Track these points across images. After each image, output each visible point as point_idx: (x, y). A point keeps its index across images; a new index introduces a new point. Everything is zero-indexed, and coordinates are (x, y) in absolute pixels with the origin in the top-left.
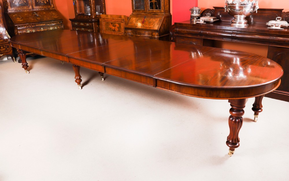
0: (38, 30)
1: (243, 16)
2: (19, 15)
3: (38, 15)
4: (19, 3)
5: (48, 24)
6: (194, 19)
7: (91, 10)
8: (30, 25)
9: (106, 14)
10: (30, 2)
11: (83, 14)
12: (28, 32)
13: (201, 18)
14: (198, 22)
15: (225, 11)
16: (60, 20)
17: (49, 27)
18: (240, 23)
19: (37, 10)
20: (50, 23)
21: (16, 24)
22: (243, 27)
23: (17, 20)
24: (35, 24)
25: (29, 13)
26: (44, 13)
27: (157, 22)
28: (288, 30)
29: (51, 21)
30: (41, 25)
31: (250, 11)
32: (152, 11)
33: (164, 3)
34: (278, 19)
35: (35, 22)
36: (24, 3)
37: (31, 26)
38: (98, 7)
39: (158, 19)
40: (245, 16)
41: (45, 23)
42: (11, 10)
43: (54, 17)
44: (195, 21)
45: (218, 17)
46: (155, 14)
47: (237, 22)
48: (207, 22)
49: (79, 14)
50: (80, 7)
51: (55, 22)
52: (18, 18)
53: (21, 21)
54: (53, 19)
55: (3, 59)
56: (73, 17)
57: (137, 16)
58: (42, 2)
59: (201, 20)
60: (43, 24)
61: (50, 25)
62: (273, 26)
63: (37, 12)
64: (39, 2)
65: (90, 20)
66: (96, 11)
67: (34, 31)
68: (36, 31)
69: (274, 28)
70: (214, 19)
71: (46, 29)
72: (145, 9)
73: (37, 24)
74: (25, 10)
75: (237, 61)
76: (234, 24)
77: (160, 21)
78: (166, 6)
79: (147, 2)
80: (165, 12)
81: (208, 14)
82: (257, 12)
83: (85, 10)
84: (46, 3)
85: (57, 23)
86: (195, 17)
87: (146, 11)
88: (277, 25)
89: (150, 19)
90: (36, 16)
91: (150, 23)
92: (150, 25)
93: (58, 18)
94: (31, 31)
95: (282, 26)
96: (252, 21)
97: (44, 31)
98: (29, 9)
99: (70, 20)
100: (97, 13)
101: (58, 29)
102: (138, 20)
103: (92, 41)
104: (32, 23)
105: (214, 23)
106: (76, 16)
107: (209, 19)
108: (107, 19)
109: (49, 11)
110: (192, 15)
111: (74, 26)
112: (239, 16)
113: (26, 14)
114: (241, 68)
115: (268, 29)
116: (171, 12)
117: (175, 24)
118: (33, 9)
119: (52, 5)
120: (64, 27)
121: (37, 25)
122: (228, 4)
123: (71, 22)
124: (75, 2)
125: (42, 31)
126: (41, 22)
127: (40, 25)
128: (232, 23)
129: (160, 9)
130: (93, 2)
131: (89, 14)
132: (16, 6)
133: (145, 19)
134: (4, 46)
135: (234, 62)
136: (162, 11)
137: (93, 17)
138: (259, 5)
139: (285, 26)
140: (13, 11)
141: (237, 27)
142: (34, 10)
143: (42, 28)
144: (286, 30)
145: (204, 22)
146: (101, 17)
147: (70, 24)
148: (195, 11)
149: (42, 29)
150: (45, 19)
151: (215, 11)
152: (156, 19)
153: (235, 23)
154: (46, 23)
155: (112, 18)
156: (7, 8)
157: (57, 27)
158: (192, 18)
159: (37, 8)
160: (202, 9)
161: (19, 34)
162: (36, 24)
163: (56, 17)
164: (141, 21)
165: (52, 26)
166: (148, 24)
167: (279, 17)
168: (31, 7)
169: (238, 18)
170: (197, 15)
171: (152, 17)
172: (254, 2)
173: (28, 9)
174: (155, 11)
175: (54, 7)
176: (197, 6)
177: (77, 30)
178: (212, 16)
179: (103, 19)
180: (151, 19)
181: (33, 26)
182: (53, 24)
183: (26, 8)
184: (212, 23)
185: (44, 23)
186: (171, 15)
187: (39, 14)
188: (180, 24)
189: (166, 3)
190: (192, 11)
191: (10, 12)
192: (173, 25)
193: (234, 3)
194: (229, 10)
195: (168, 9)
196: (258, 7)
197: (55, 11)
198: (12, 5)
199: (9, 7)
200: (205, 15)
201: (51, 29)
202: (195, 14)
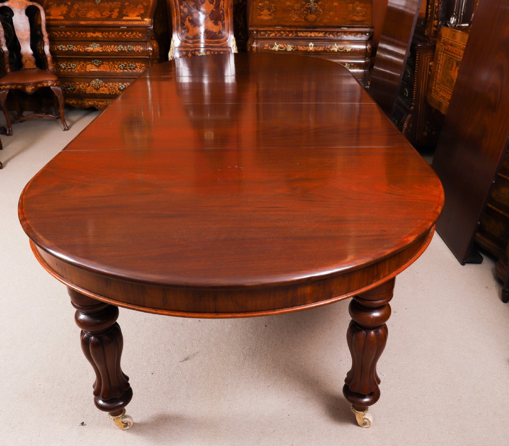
0: (300, 48)
2: (272, 6)
3: (314, 8)
5: (331, 36)
8: (284, 31)
12: (276, 48)
16: (366, 27)
17: (332, 41)
20: (338, 32)
21: (251, 26)
23: (261, 15)
24: (296, 32)
29: (340, 27)
30: (313, 35)
35: (297, 24)
37: (288, 35)
41: (322, 32)
51: (351, 33)
52: (266, 11)
60: (317, 34)
61: (335, 38)
67: (290, 48)
68: (294, 48)
71: (321, 49)
73: (302, 31)
85: (356, 35)
94: (283, 46)
97: (316, 52)
101: (355, 51)
104: (290, 27)
108: (452, 45)
121: (300, 34)
126: (312, 27)
127: (309, 35)
143: (311, 44)
146: (440, 38)
149: (311, 46)
150: (327, 21)
154: (326, 32)
161: (254, 49)
162: (300, 31)
181: (291, 35)
185: (320, 32)
201: (335, 48)
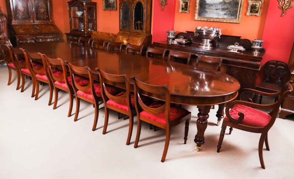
0: (37, 41)
1: (209, 40)
2: (22, 27)
3: (37, 28)
4: (22, 16)
5: (46, 36)
6: (170, 40)
7: (84, 26)
9: (97, 31)
10: (32, 16)
11: (77, 30)
12: (29, 42)
13: (175, 40)
14: (172, 43)
15: (195, 35)
16: (57, 33)
18: (206, 46)
19: (38, 23)
20: (48, 35)
22: (209, 49)
23: (19, 31)
25: (30, 25)
26: (44, 27)
27: (140, 40)
28: (243, 54)
29: (49, 34)
30: (40, 37)
31: (215, 36)
32: (136, 31)
33: (146, 25)
34: (236, 44)
35: (35, 33)
36: (27, 17)
38: (91, 25)
39: (141, 38)
40: (211, 40)
41: (43, 35)
42: (14, 22)
43: (52, 31)
44: (171, 42)
45: (190, 40)
46: (138, 34)
47: (204, 45)
48: (180, 43)
49: (74, 30)
50: (75, 23)
51: (52, 35)
52: (20, 30)
53: (23, 32)
54: (51, 32)
55: (4, 64)
56: (69, 31)
57: (123, 34)
58: (43, 17)
59: (175, 41)
60: (42, 36)
61: (48, 37)
62: (231, 49)
63: (37, 25)
64: (40, 17)
65: (83, 35)
66: (88, 28)
69: (232, 51)
70: (185, 41)
71: (44, 41)
72: (130, 29)
74: (27, 23)
75: (203, 76)
76: (202, 47)
77: (141, 40)
78: (147, 28)
79: (132, 23)
80: (146, 32)
81: (182, 37)
82: (220, 37)
83: (79, 26)
84: (45, 18)
85: (54, 36)
86: (171, 38)
87: (131, 31)
88: (234, 49)
89: (133, 38)
90: (36, 28)
91: (133, 41)
92: (133, 43)
93: (55, 31)
94: (31, 41)
95: (238, 50)
96: (217, 45)
97: (42, 42)
98: (31, 22)
99: (66, 34)
100: (89, 29)
101: (55, 41)
102: (123, 38)
103: (83, 53)
104: (32, 34)
105: (186, 44)
106: (71, 31)
107: (182, 41)
108: (97, 35)
109: (48, 25)
110: (169, 36)
111: (68, 40)
112: (205, 40)
113: (27, 27)
114: (206, 83)
115: (227, 52)
116: (152, 33)
117: (154, 43)
118: (34, 22)
119: (51, 20)
120: (60, 39)
122: (197, 30)
123: (66, 35)
124: (71, 19)
125: (41, 42)
126: (40, 34)
127: (39, 37)
128: (200, 45)
129: (142, 30)
130: (86, 20)
131: (83, 30)
132: (19, 19)
133: (130, 38)
134: (6, 53)
135: (201, 77)
136: (144, 32)
137: (86, 33)
138: (221, 32)
139: (241, 50)
140: (16, 23)
141: (204, 49)
142: (35, 24)
143: (41, 40)
144: (242, 54)
145: (178, 43)
146: (92, 34)
147: (65, 38)
148: (171, 34)
150: (44, 32)
151: (188, 35)
152: (139, 38)
153: (203, 45)
154: (44, 36)
155: (102, 35)
156: (12, 20)
157: (54, 39)
158: (169, 39)
159: (37, 22)
160: (177, 32)
162: (36, 36)
163: (53, 31)
164: (126, 39)
165: (49, 38)
166: (132, 42)
167: (237, 43)
168: (32, 21)
169: (205, 42)
170: (173, 37)
171: (135, 36)
172: (217, 29)
173: (29, 22)
174: (138, 31)
175: (52, 22)
176: (173, 29)
177: (71, 43)
178: (184, 38)
179: (94, 35)
180: (135, 38)
182: (51, 37)
183: (28, 21)
184: (184, 44)
186: (152, 36)
187: (39, 27)
188: (157, 43)
189: (147, 25)
190: (169, 33)
191: (14, 23)
192: (153, 44)
193: (202, 29)
194: (198, 34)
195: (149, 30)
196: (220, 34)
197: (53, 25)
198: (16, 18)
199: (13, 20)
200: (179, 38)
201: (49, 40)
202: (171, 36)
